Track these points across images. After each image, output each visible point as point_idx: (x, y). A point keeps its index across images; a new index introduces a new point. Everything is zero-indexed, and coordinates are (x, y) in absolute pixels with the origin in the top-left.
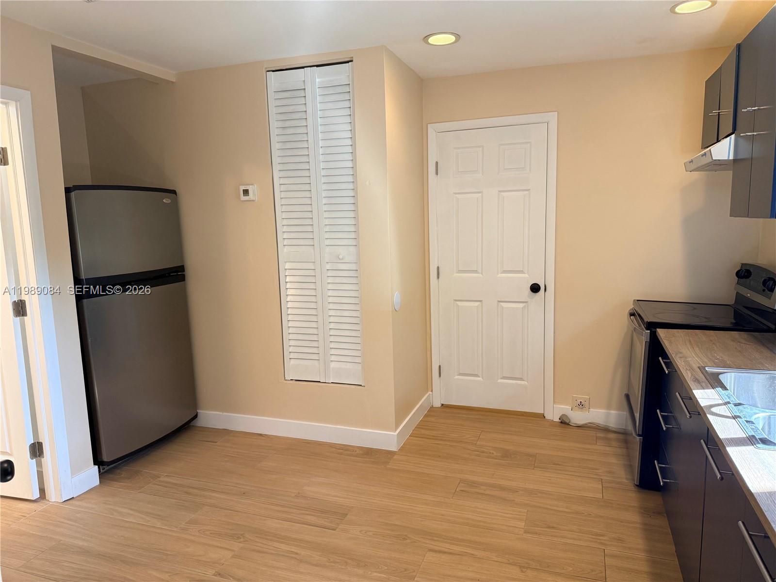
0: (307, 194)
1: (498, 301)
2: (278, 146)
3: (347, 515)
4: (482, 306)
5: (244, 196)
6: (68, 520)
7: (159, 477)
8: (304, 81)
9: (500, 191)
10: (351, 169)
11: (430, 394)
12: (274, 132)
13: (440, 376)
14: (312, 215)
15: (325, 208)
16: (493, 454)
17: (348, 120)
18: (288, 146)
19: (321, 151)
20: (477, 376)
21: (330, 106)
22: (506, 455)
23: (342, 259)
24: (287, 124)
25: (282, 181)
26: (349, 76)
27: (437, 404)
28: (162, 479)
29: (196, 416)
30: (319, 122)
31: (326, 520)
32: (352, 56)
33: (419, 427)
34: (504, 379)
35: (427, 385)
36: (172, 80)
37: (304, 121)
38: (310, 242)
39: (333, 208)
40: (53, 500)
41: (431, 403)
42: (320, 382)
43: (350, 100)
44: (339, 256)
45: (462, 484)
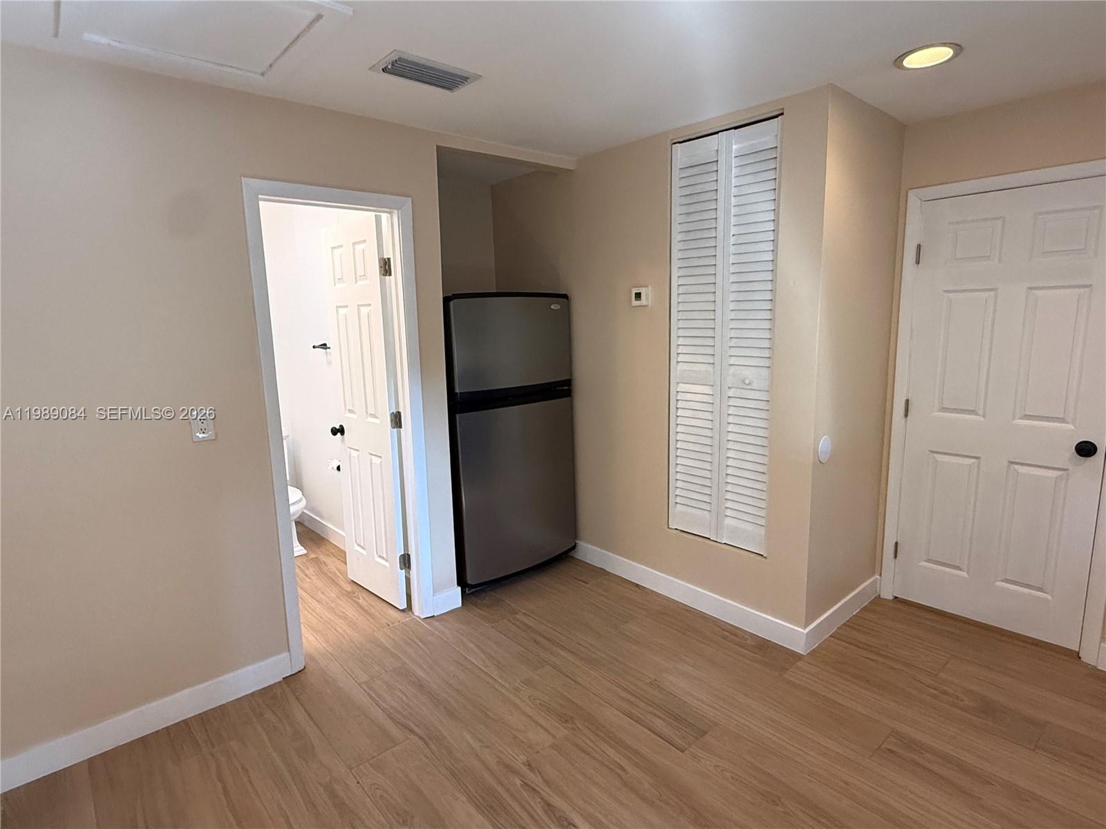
0: (711, 297)
1: (1010, 462)
2: (679, 237)
3: (706, 733)
4: (979, 467)
5: (636, 300)
6: (420, 641)
7: (516, 614)
8: (717, 151)
9: (1031, 288)
10: (770, 263)
11: (876, 578)
12: (677, 218)
13: (895, 556)
14: (715, 325)
15: (733, 315)
16: (962, 700)
17: (771, 196)
18: (692, 236)
19: (732, 240)
20: (958, 568)
21: (750, 179)
22: (987, 709)
23: (749, 384)
24: (692, 209)
25: (682, 281)
26: (777, 136)
27: (887, 594)
28: (517, 616)
29: (574, 548)
30: (732, 203)
31: (677, 732)
32: (782, 107)
33: (850, 625)
34: (1007, 583)
35: (874, 565)
36: (571, 168)
37: (714, 202)
38: (710, 360)
39: (742, 315)
40: (416, 614)
41: (878, 591)
42: (709, 539)
43: (776, 168)
44: (745, 379)
45: (893, 739)
